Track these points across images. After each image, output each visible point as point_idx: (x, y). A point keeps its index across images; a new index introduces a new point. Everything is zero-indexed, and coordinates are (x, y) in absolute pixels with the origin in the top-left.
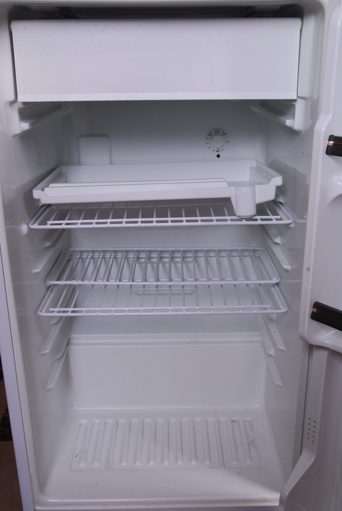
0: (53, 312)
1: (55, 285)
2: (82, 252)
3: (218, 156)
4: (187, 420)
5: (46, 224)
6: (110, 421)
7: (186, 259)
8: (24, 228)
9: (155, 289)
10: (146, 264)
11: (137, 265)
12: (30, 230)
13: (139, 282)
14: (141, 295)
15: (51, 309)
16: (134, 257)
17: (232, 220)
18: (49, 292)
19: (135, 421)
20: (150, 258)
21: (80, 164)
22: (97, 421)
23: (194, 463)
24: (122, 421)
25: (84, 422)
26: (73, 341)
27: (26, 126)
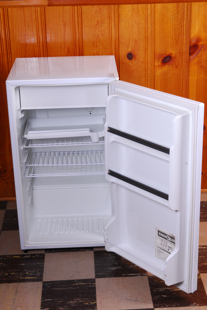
0: (30, 176)
1: (29, 166)
2: (36, 152)
3: (90, 114)
4: (80, 219)
5: (29, 146)
6: (50, 220)
7: (79, 154)
8: (22, 148)
9: (66, 167)
10: (63, 156)
11: (59, 157)
12: (24, 148)
13: (60, 164)
14: (61, 169)
15: (30, 175)
16: (58, 154)
17: (91, 143)
18: (27, 169)
19: (60, 220)
20: (64, 154)
21: (36, 118)
22: (45, 220)
23: (82, 232)
24: (55, 220)
25: (39, 221)
26: (34, 188)
27: (23, 115)
